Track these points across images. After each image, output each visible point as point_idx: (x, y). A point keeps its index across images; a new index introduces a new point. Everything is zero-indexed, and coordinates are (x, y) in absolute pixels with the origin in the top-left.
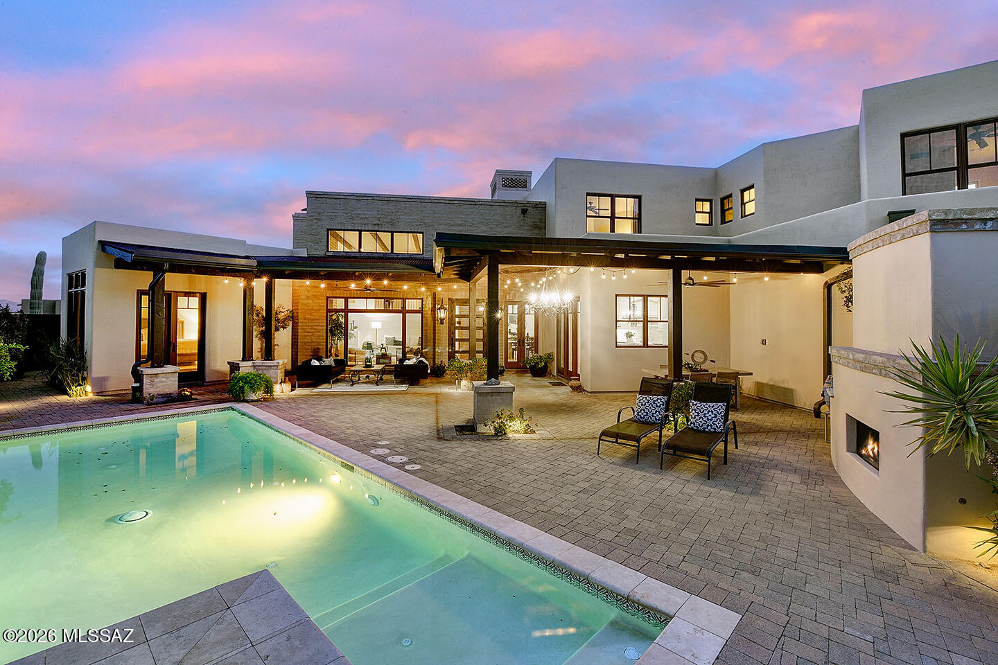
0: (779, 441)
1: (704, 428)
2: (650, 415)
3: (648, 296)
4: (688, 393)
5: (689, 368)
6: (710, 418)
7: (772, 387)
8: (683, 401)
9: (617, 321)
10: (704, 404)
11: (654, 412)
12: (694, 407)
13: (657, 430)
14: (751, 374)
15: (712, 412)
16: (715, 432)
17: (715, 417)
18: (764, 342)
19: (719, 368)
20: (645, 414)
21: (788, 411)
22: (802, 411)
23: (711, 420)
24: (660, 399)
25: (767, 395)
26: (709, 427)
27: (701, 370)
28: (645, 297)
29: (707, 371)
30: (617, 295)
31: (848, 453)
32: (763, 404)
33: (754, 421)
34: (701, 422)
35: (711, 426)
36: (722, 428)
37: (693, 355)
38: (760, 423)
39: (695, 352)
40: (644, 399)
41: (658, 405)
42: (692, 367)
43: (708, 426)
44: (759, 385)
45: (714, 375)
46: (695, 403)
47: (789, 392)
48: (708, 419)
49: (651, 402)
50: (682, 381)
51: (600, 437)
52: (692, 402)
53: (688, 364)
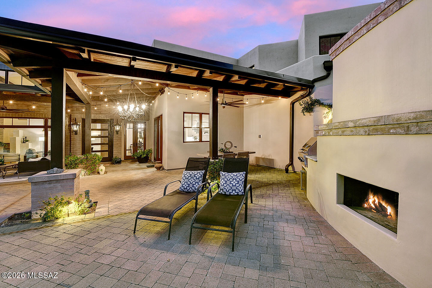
0: (275, 192)
1: (230, 193)
2: (191, 186)
3: (202, 114)
4: (220, 166)
5: (222, 151)
6: (234, 184)
7: (264, 159)
8: (217, 172)
9: (184, 127)
10: (230, 174)
11: (194, 183)
12: (224, 177)
13: (194, 199)
14: (255, 153)
15: (236, 179)
16: (238, 195)
17: (238, 183)
18: (260, 137)
19: (238, 151)
20: (187, 185)
21: (272, 171)
22: (280, 170)
23: (235, 186)
24: (200, 173)
25: (261, 163)
26: (234, 192)
27: (229, 152)
28: (201, 114)
29: (233, 152)
30: (184, 113)
31: (338, 205)
32: (259, 168)
33: (257, 179)
34: (228, 188)
35: (235, 190)
36: (243, 191)
37: (225, 144)
38: (261, 180)
39: (226, 142)
40: (188, 174)
41: (198, 177)
42: (225, 151)
43: (233, 190)
44: (257, 159)
45: (236, 154)
46: (224, 173)
47: (272, 161)
48: (233, 186)
49: (193, 175)
50: (217, 159)
51: (138, 215)
52: (222, 173)
53: (223, 149)
